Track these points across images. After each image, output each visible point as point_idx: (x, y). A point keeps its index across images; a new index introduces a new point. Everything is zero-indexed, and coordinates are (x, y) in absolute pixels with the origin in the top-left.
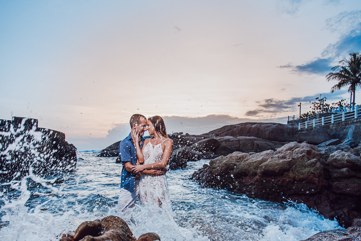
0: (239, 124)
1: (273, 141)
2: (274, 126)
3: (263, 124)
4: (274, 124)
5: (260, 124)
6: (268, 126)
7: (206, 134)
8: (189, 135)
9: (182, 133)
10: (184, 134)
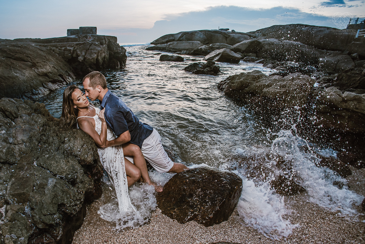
0: (290, 25)
1: (320, 50)
2: (327, 31)
3: (315, 27)
4: (328, 28)
5: (312, 27)
6: (320, 31)
7: (254, 32)
8: (235, 32)
9: (228, 29)
10: (230, 31)
